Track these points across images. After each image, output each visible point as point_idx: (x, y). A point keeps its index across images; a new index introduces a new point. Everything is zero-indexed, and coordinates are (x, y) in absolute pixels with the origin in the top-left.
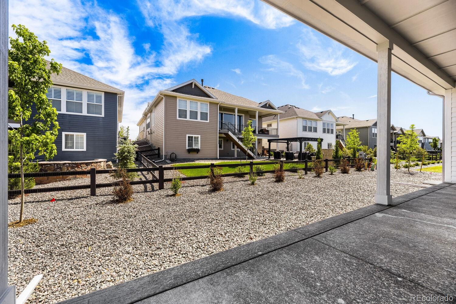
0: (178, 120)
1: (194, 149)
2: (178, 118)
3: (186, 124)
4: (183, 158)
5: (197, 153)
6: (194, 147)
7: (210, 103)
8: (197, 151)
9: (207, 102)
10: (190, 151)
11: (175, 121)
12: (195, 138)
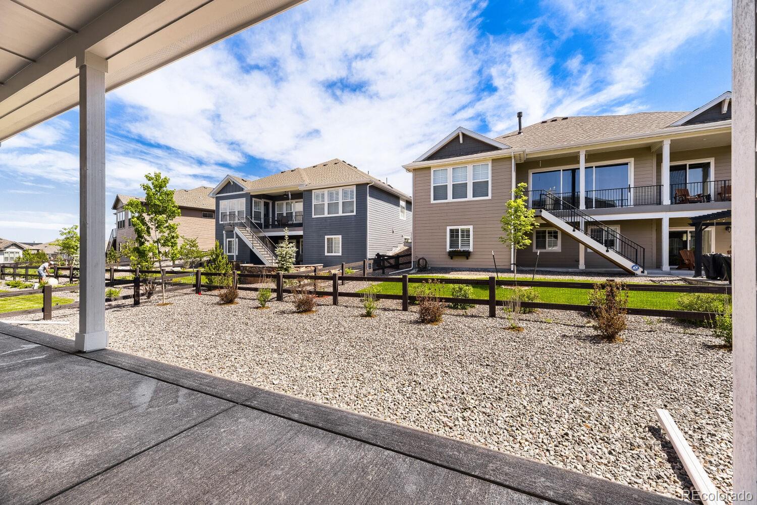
0: (433, 204)
1: (460, 251)
2: (432, 201)
3: (446, 208)
4: (441, 266)
5: (467, 259)
6: (460, 248)
7: (493, 160)
8: (467, 255)
9: (485, 160)
10: (453, 255)
11: (429, 206)
12: (463, 231)
